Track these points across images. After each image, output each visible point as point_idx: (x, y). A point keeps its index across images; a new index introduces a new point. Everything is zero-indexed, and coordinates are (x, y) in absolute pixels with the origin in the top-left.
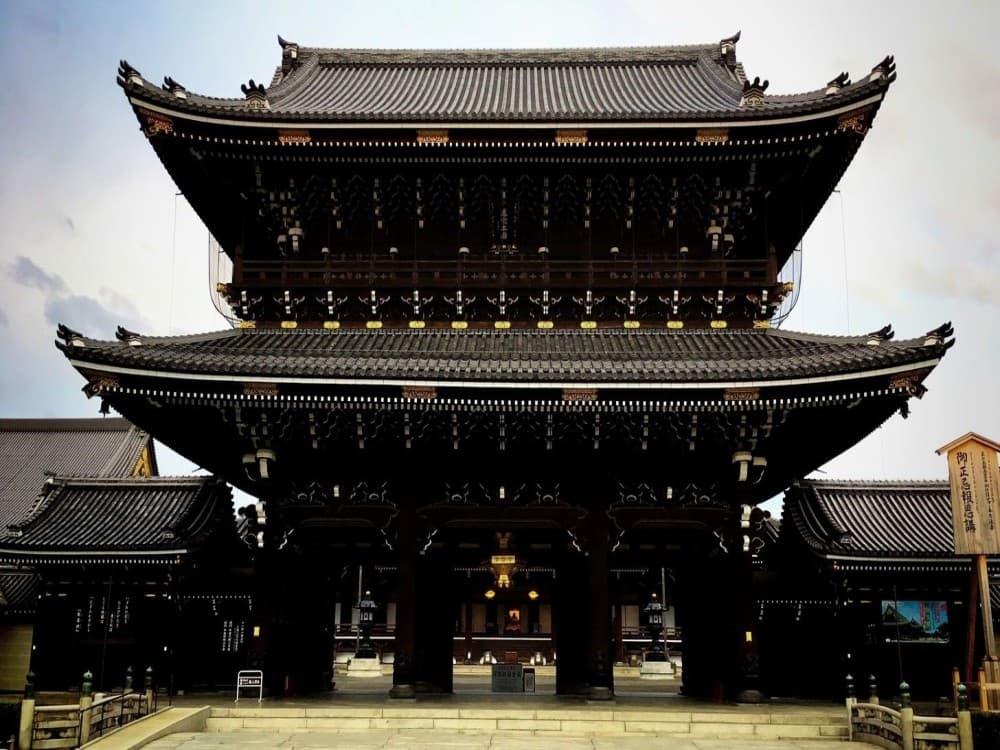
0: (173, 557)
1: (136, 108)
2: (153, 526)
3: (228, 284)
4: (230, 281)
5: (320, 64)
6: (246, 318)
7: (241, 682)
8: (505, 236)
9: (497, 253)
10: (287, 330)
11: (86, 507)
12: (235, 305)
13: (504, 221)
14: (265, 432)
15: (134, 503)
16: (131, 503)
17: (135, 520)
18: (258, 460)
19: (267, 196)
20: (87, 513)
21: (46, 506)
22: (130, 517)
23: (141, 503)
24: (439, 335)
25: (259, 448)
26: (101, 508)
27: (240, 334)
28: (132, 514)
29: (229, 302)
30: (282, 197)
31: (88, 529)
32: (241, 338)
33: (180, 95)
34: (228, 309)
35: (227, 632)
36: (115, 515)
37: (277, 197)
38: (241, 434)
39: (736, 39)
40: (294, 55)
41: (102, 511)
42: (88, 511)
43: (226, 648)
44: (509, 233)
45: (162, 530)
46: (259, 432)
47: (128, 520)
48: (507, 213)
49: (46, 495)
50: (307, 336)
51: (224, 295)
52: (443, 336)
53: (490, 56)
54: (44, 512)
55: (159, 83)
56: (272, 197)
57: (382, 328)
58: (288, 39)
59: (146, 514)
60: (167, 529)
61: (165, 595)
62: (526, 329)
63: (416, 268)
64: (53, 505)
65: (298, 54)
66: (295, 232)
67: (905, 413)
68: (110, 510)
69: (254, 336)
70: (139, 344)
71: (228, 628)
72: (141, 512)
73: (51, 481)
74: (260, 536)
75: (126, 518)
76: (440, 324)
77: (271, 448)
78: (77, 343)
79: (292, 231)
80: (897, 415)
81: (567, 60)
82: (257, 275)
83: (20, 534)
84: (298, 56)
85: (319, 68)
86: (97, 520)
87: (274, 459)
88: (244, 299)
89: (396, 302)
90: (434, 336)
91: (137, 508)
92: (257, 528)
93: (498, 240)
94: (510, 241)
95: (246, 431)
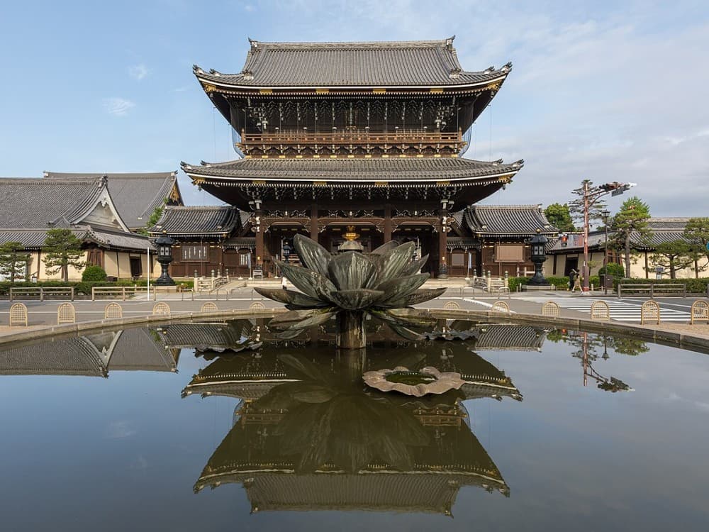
0: (222, 234)
1: (201, 82)
3: (240, 143)
5: (268, 49)
6: (248, 155)
7: (254, 274)
8: (351, 123)
9: (348, 128)
10: (265, 159)
12: (243, 150)
13: (351, 117)
14: (258, 194)
15: (202, 216)
16: (200, 216)
18: (255, 204)
19: (253, 109)
23: (204, 216)
24: (325, 160)
25: (256, 199)
27: (246, 160)
29: (241, 149)
30: (259, 110)
32: (246, 162)
33: (217, 75)
34: (241, 152)
37: (257, 110)
39: (453, 39)
43: (243, 263)
44: (353, 122)
45: (216, 225)
46: (255, 194)
48: (352, 115)
50: (273, 161)
51: (239, 147)
52: (327, 161)
55: (208, 71)
56: (255, 110)
57: (303, 158)
58: (252, 39)
59: (207, 219)
61: (218, 247)
62: (360, 158)
65: (258, 45)
66: (265, 122)
67: (504, 189)
69: (251, 161)
70: (210, 166)
71: (243, 257)
72: (205, 219)
74: (258, 228)
76: (326, 156)
77: (260, 199)
78: (189, 168)
79: (263, 122)
80: (501, 189)
82: (251, 139)
83: (161, 227)
87: (263, 203)
88: (247, 148)
89: (308, 148)
92: (257, 225)
93: (349, 125)
94: (353, 125)
95: (251, 194)
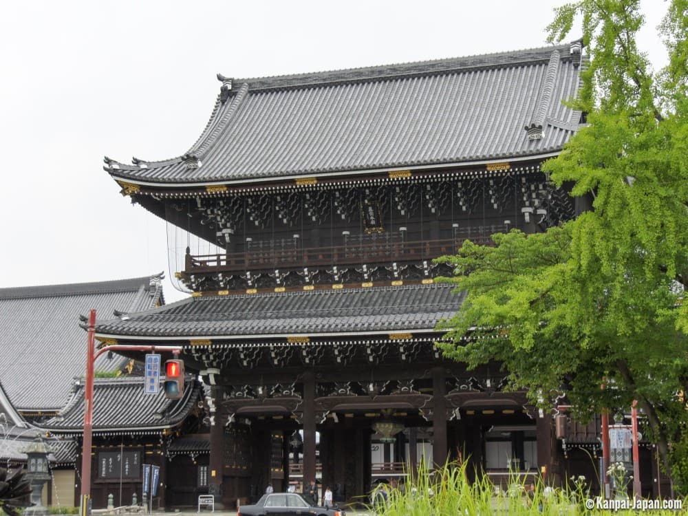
0: (162, 430)
2: (148, 410)
3: (182, 272)
4: (184, 270)
5: (249, 92)
6: (196, 290)
7: (201, 501)
8: (373, 222)
9: (369, 233)
10: (222, 296)
11: (103, 399)
12: (187, 284)
13: (371, 214)
14: (211, 357)
15: (135, 396)
16: (133, 395)
17: (136, 407)
18: (208, 375)
19: (206, 211)
20: (104, 404)
21: (77, 400)
22: (132, 405)
23: (139, 396)
24: (323, 294)
25: (209, 367)
26: (113, 400)
27: (192, 301)
28: (134, 404)
29: (184, 282)
31: (106, 414)
32: (192, 303)
33: (143, 166)
34: (183, 286)
35: (204, 474)
36: (123, 404)
37: (212, 212)
38: (196, 359)
40: (230, 87)
41: (114, 401)
42: (105, 402)
43: (203, 483)
44: (377, 220)
45: (153, 414)
46: (208, 358)
47: (131, 407)
48: (373, 209)
49: (76, 392)
50: (235, 299)
51: (180, 279)
52: (326, 294)
53: (381, 72)
54: (76, 405)
56: (209, 212)
57: (285, 292)
58: (224, 75)
59: (143, 403)
60: (156, 413)
61: (159, 452)
62: (383, 286)
63: (306, 253)
64: (81, 399)
65: (232, 85)
66: (227, 231)
68: (119, 400)
69: (200, 301)
70: (127, 318)
71: (203, 471)
72: (140, 401)
73: (78, 383)
74: (213, 418)
75: (130, 405)
76: (324, 286)
77: (216, 367)
79: (224, 231)
81: (442, 69)
83: (63, 419)
84: (232, 87)
85: (248, 95)
86: (111, 408)
87: (219, 373)
88: (193, 280)
89: (293, 275)
90: (320, 294)
91: (137, 399)
92: (210, 414)
93: (369, 225)
94: (378, 225)
95: (200, 358)
